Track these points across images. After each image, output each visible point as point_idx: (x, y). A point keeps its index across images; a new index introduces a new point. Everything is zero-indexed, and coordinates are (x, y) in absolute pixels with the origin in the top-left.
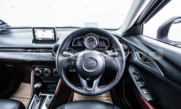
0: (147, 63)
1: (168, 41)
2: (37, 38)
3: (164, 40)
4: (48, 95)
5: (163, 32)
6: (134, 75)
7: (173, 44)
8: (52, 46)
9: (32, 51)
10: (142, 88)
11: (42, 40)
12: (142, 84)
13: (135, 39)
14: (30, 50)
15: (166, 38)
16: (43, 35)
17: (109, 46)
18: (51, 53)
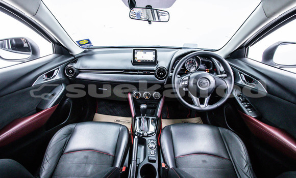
0: (253, 84)
1: (273, 64)
2: (136, 60)
3: (269, 63)
4: (151, 118)
5: (269, 55)
6: (238, 98)
7: (278, 67)
8: (154, 68)
9: (133, 74)
10: (246, 108)
11: (141, 62)
12: (247, 104)
13: (240, 62)
14: (132, 72)
15: (271, 61)
16: (143, 57)
17: (211, 69)
18: (154, 76)
